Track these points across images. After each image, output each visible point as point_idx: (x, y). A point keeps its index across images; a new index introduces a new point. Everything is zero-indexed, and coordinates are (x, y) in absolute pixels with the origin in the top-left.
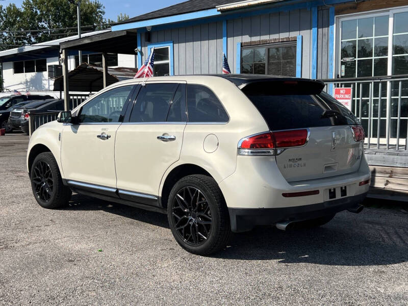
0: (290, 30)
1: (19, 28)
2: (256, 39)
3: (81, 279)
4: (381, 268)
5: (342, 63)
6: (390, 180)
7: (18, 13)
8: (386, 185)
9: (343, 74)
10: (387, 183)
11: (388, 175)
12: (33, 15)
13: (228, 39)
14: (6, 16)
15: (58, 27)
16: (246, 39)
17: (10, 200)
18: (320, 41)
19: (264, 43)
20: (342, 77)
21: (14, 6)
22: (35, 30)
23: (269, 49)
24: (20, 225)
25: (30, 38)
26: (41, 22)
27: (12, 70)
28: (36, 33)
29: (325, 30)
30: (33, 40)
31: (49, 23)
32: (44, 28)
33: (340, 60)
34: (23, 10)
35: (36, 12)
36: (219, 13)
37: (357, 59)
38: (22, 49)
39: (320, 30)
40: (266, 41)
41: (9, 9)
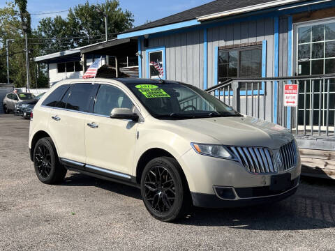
0: (256, 35)
1: (63, 36)
2: (230, 43)
3: (49, 235)
4: (292, 233)
5: (299, 63)
6: (328, 161)
7: (63, 23)
8: (325, 166)
9: (300, 73)
10: (327, 164)
11: (327, 158)
12: (75, 25)
13: (209, 43)
14: (54, 26)
15: (96, 34)
16: (222, 43)
17: (24, 174)
18: (281, 45)
19: (236, 47)
20: (299, 75)
21: (60, 18)
22: (76, 37)
23: (240, 52)
24: (22, 193)
25: (73, 43)
26: (82, 29)
27: (55, 70)
28: (78, 39)
29: (285, 34)
30: (75, 45)
31: (89, 31)
32: (85, 35)
33: (297, 61)
34: (67, 21)
35: (78, 22)
36: (199, 23)
37: (311, 60)
38: (64, 53)
39: (281, 35)
40: (238, 45)
41: (56, 20)
